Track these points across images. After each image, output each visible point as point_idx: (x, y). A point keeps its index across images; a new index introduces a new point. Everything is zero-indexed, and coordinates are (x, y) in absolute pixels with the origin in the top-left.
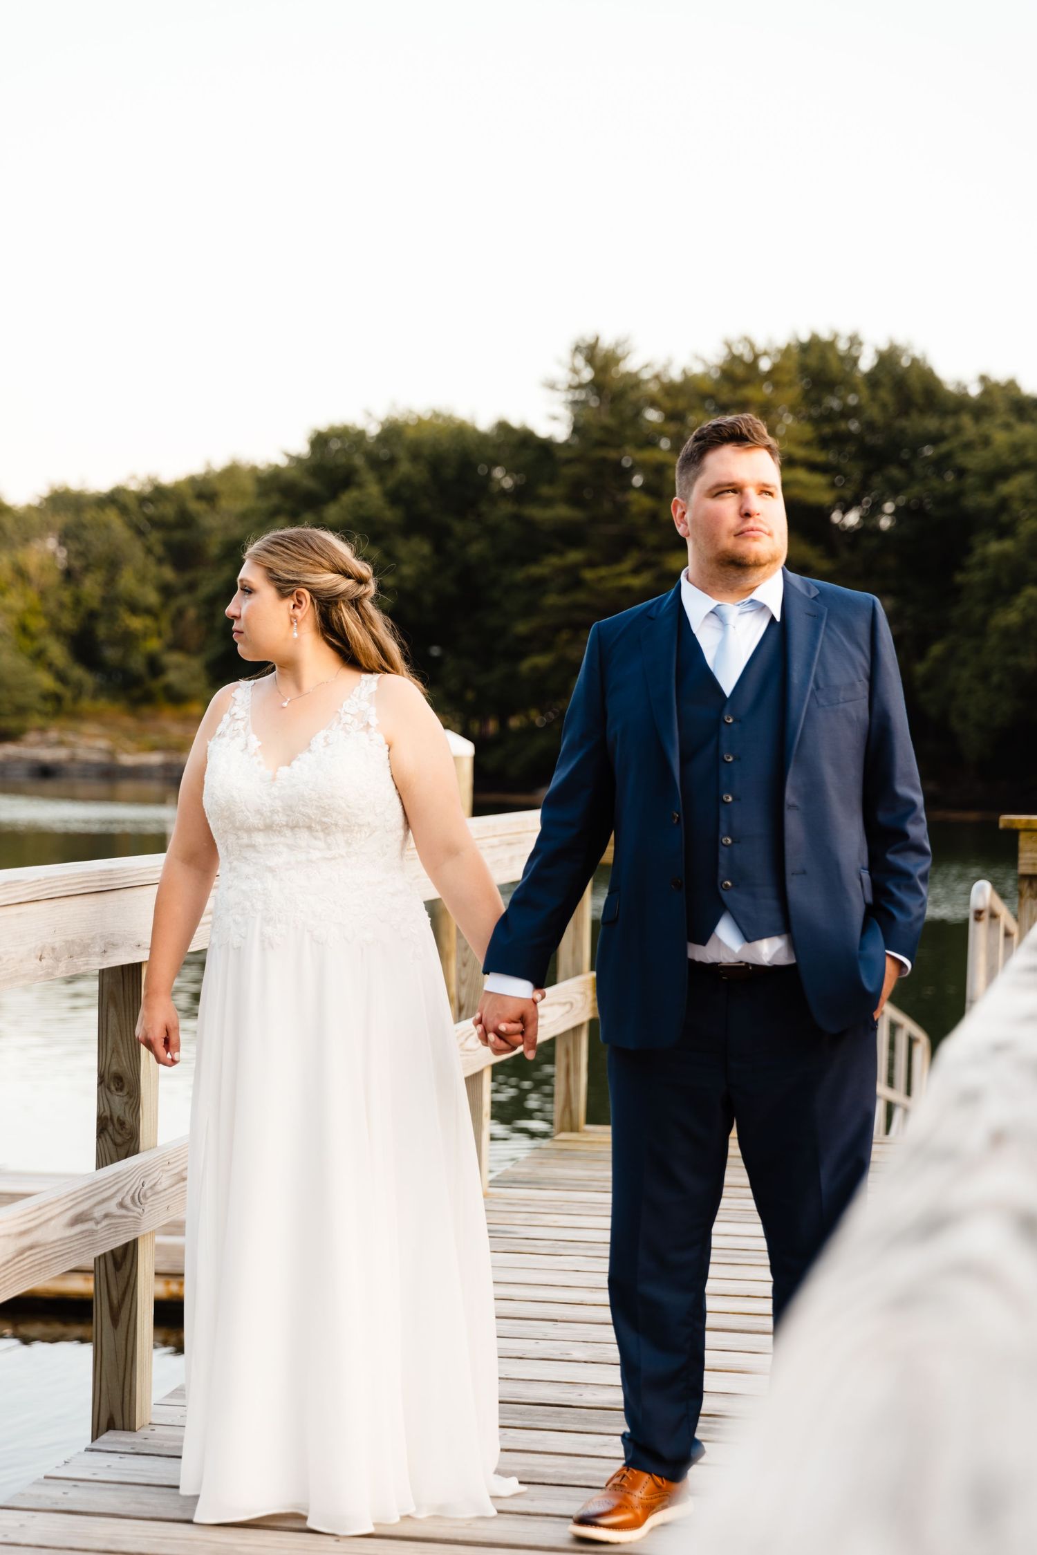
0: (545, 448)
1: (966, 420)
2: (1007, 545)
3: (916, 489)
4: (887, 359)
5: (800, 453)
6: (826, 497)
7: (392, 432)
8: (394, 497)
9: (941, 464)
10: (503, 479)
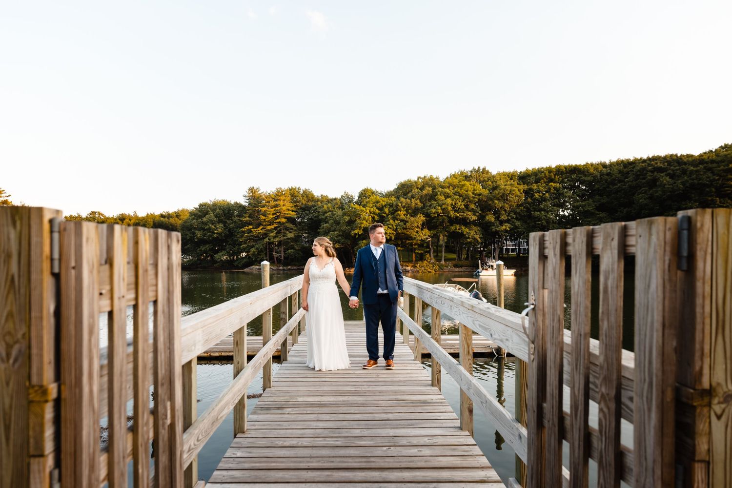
0: (244, 207)
1: (319, 203)
2: (327, 225)
3: (311, 215)
4: (305, 192)
5: (290, 208)
6: (295, 217)
7: (215, 205)
8: (216, 216)
9: (315, 211)
10: (236, 213)
